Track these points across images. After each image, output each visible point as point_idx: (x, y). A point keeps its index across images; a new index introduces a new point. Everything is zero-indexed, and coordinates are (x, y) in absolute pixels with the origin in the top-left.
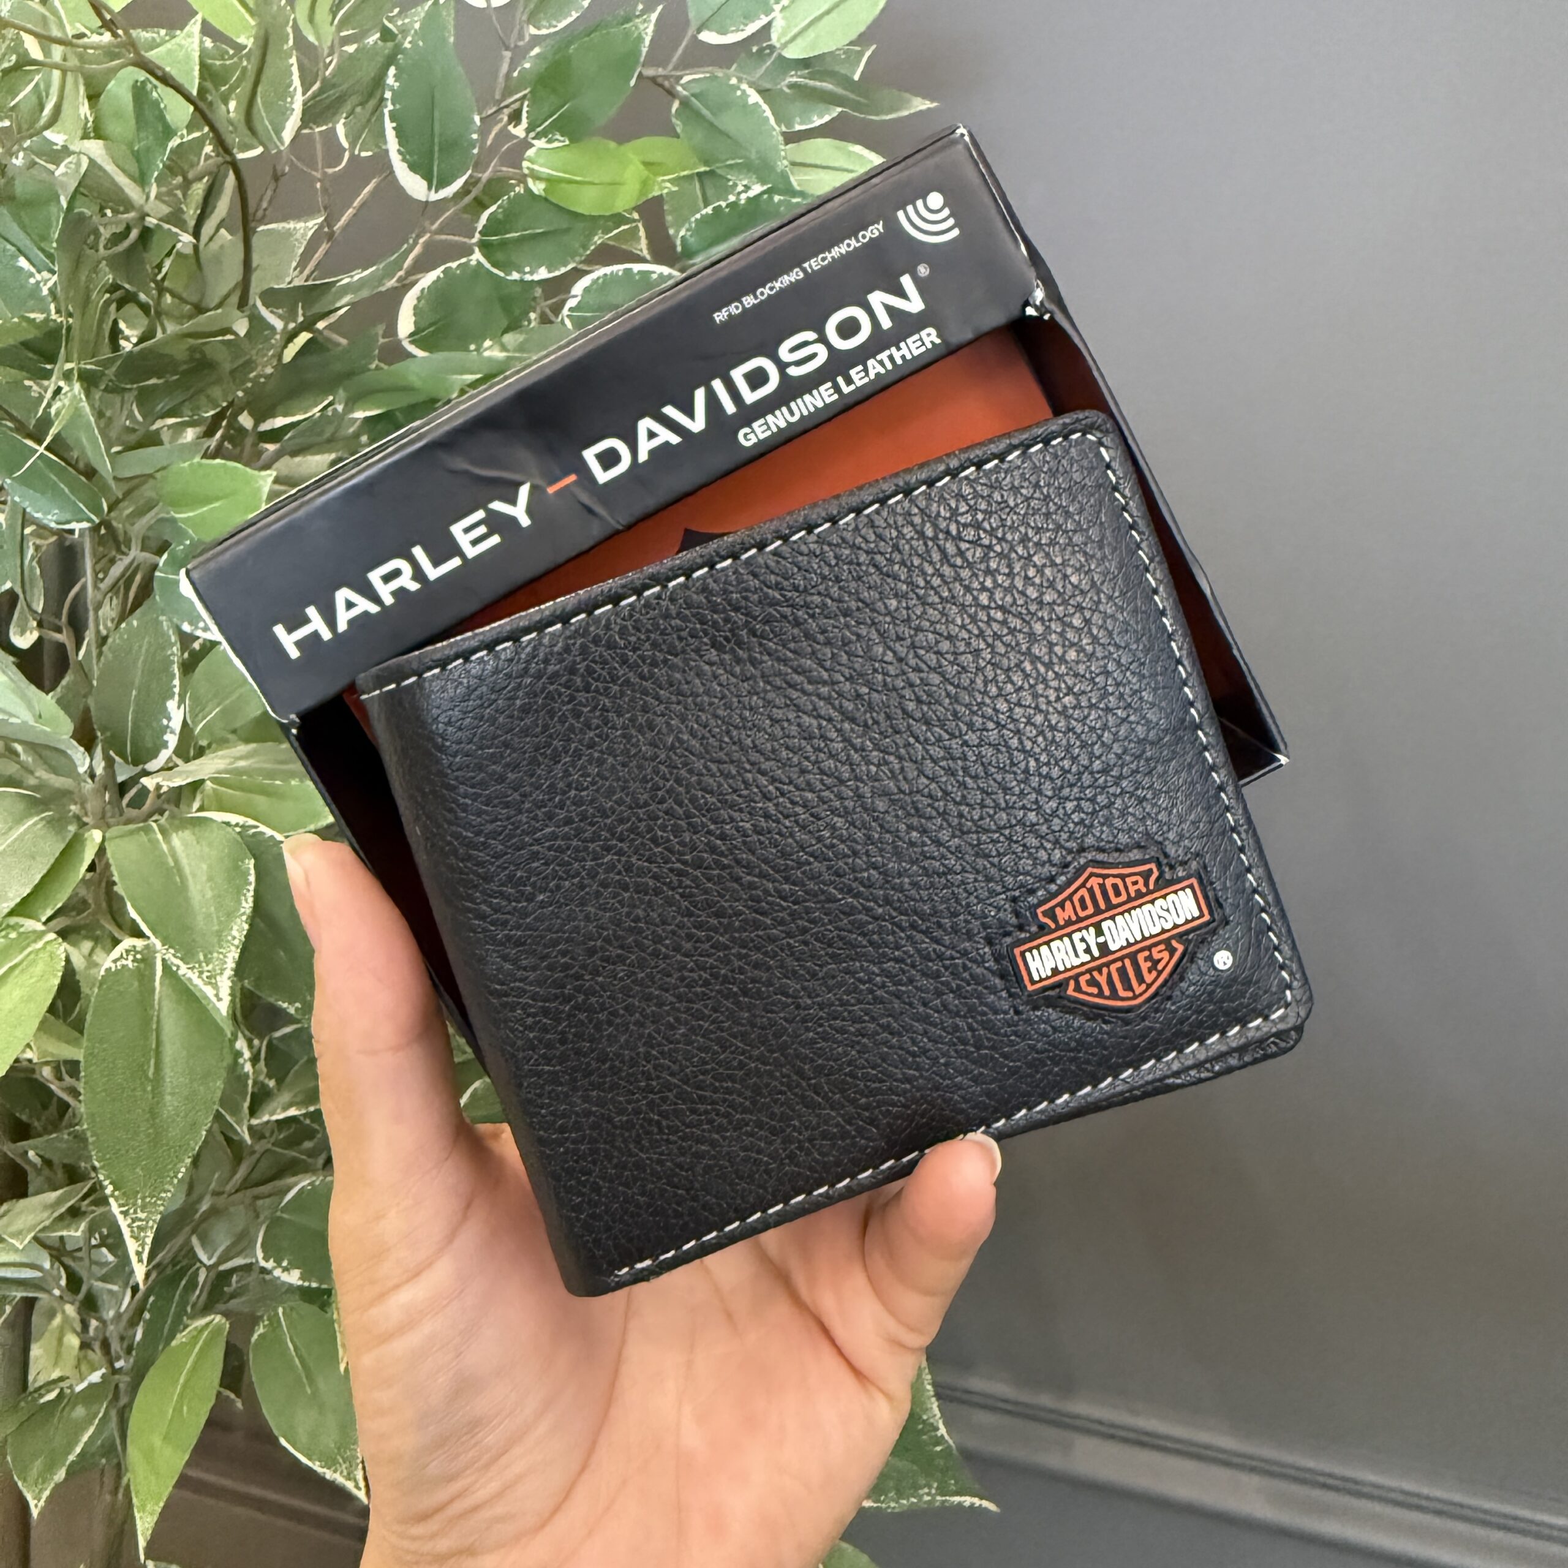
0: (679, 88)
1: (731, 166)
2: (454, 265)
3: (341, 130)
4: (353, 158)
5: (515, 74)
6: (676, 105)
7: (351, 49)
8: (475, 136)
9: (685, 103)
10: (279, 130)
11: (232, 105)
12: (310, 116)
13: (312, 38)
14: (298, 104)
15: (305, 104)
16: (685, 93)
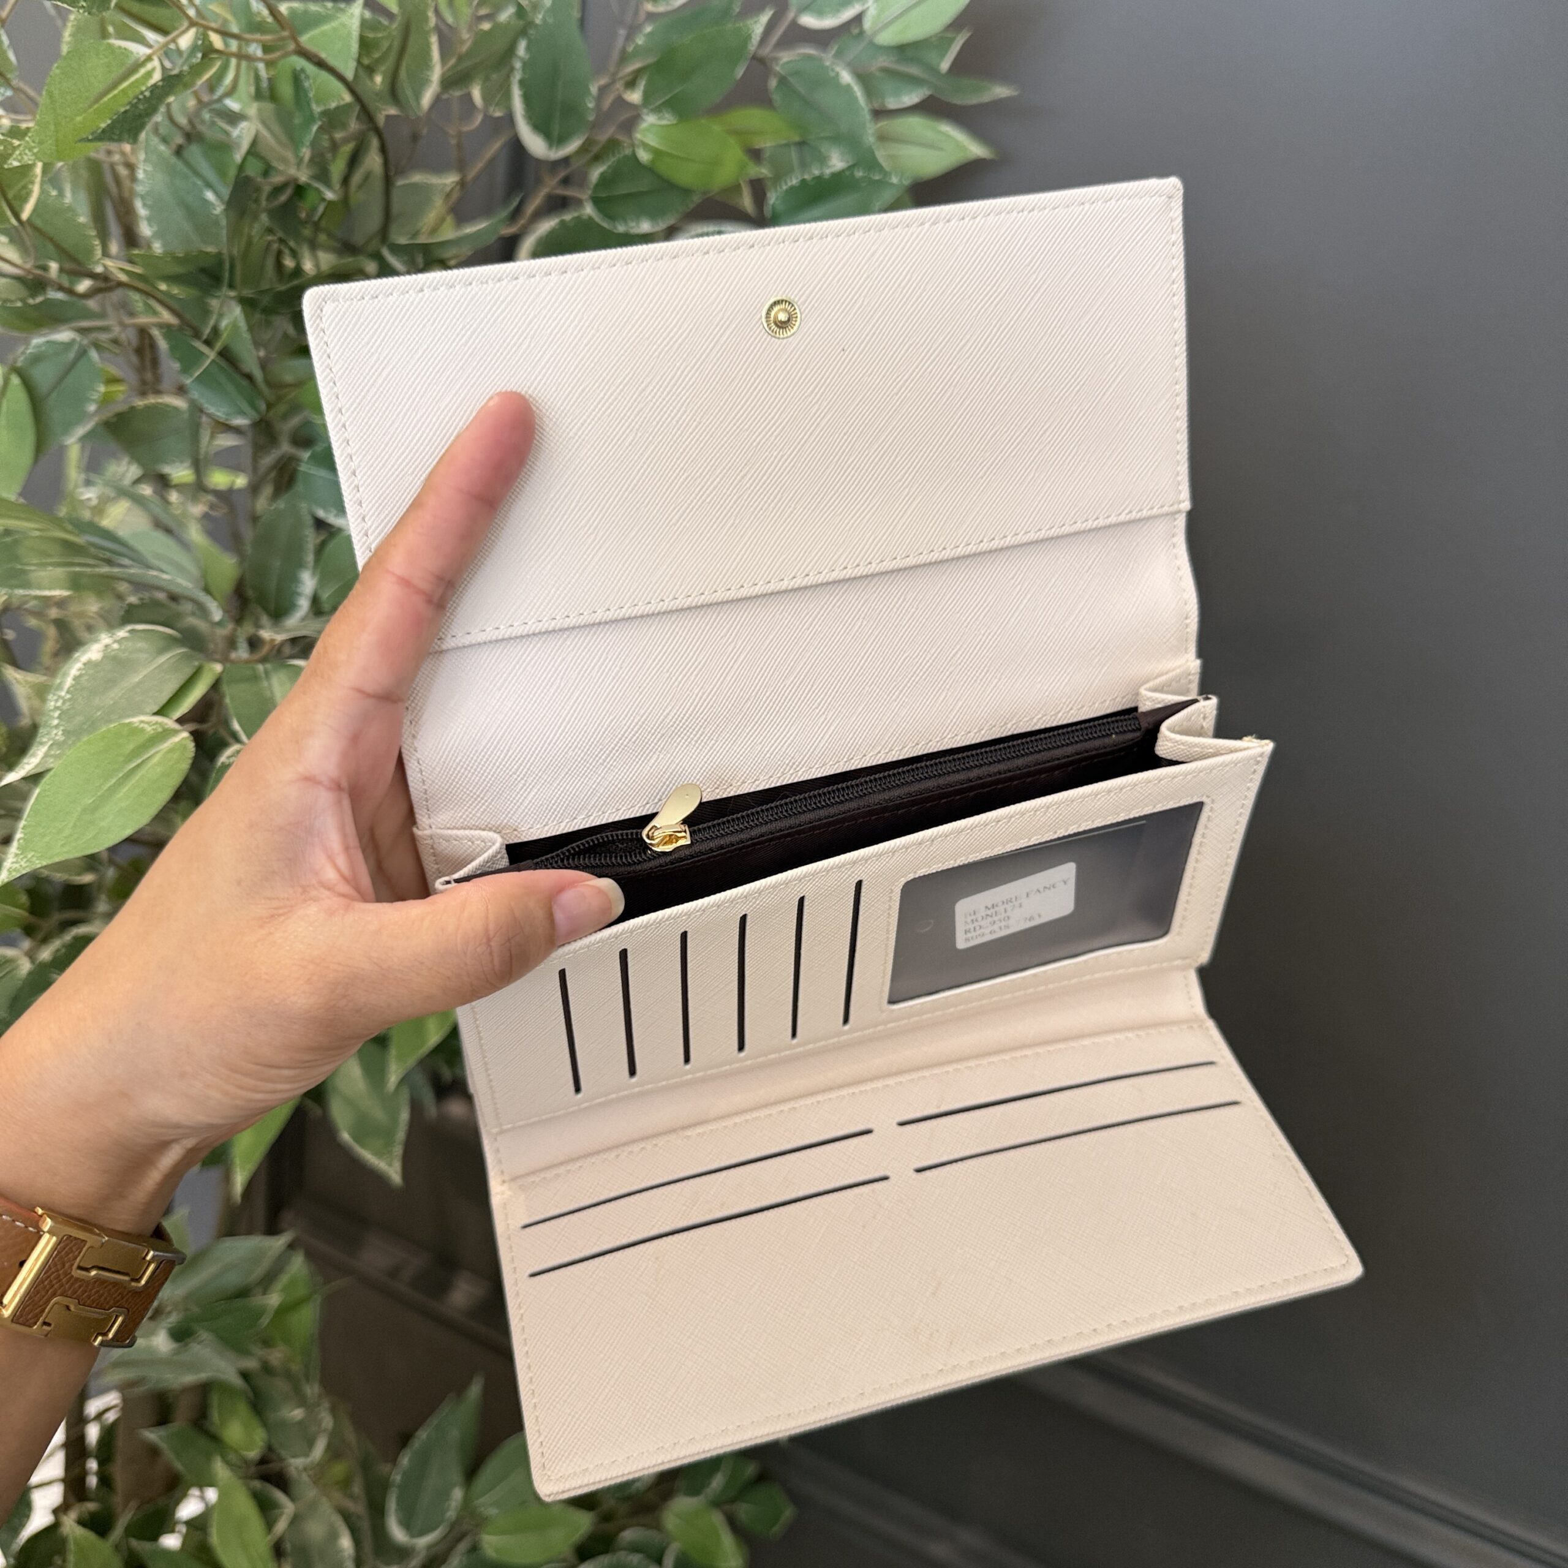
0: (778, 68)
1: (822, 138)
2: (568, 217)
3: (476, 94)
4: (487, 118)
5: (630, 49)
6: (773, 83)
7: (486, 26)
8: (591, 105)
9: (783, 81)
10: (418, 96)
11: (378, 79)
12: (447, 83)
13: (450, 20)
14: (436, 74)
15: (443, 75)
16: (783, 73)
